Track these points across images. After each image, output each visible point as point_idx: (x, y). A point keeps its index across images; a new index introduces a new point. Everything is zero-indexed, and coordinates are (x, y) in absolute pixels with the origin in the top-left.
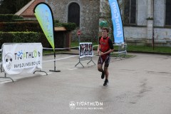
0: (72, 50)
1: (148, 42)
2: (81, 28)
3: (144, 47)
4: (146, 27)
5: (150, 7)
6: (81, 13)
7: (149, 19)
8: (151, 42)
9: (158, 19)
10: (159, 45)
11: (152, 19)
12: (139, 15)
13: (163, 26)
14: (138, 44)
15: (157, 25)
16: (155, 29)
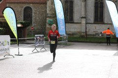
0: (27, 41)
1: (82, 34)
2: (33, 25)
3: (79, 38)
4: (80, 23)
5: (83, 9)
6: (33, 14)
7: (83, 18)
8: (84, 34)
9: (89, 17)
10: (90, 36)
11: (85, 18)
12: (75, 15)
13: (93, 22)
14: (75, 36)
15: (89, 22)
16: (87, 25)
